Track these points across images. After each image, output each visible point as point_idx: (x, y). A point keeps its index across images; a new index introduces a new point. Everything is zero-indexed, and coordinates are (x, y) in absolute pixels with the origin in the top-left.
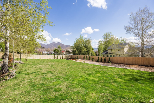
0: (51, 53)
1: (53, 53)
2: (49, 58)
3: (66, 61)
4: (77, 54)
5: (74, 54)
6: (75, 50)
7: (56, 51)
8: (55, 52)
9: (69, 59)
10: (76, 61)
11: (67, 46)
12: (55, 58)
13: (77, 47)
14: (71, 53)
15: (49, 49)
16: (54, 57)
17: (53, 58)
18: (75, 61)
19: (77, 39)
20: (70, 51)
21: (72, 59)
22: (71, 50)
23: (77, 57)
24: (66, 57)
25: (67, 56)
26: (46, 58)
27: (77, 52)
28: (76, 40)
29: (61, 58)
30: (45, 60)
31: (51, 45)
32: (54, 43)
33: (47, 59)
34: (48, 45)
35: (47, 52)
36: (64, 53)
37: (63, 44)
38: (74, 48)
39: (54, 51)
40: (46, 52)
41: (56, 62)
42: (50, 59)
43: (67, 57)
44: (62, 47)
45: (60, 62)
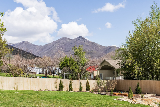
0: (54, 73)
1: (60, 71)
2: (43, 89)
3: (93, 100)
4: (139, 78)
5: (127, 77)
6: (130, 61)
7: (68, 66)
8: (66, 68)
9: (108, 94)
10: (130, 101)
11: (110, 48)
12: (61, 88)
13: (139, 50)
14: (118, 71)
15: (46, 59)
16: (58, 87)
17: (55, 89)
18: (126, 99)
19: (138, 23)
20: (116, 64)
21: (117, 93)
22: (118, 61)
23: (138, 85)
24: (99, 85)
25: (104, 83)
26: (35, 88)
27: (138, 69)
28: (135, 25)
29: (81, 89)
30: (30, 93)
31: (57, 45)
32: (64, 39)
33: (37, 92)
34: (46, 46)
35: (41, 70)
36: (96, 73)
37: (93, 43)
38: (126, 56)
39: (62, 67)
40: (38, 70)
41: (60, 100)
42: (46, 91)
43: (103, 86)
44: (91, 53)
45: (72, 100)
